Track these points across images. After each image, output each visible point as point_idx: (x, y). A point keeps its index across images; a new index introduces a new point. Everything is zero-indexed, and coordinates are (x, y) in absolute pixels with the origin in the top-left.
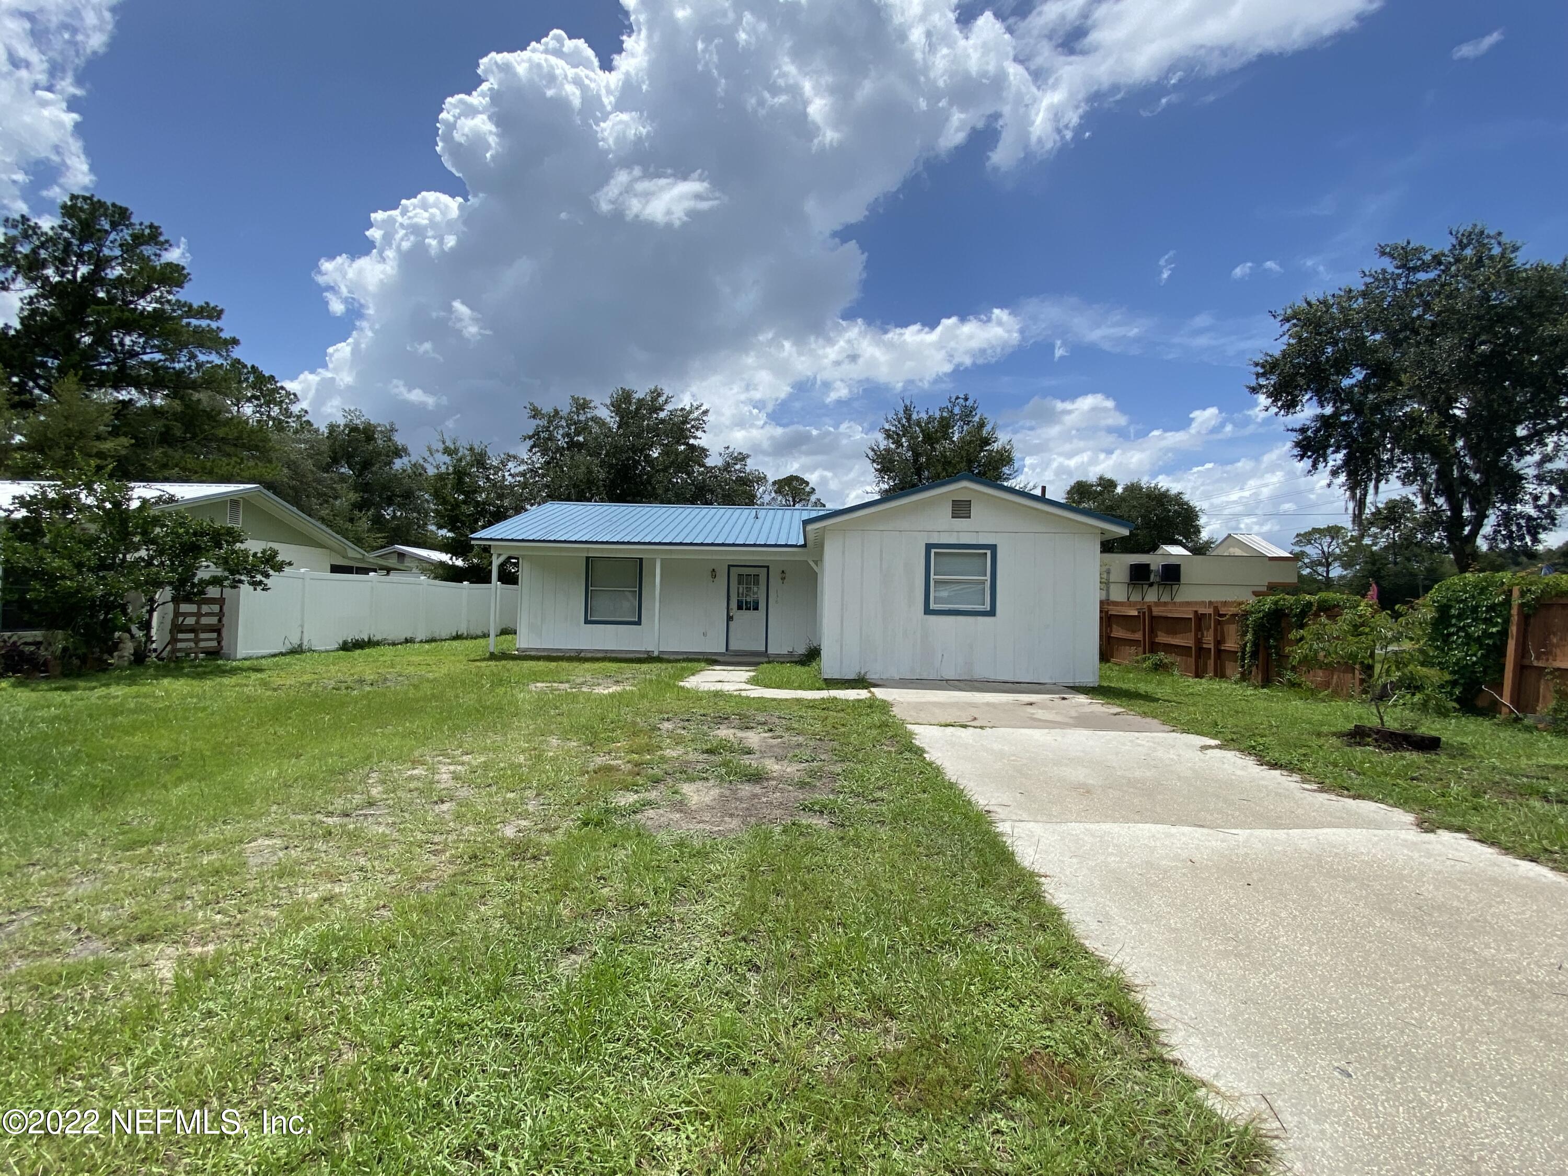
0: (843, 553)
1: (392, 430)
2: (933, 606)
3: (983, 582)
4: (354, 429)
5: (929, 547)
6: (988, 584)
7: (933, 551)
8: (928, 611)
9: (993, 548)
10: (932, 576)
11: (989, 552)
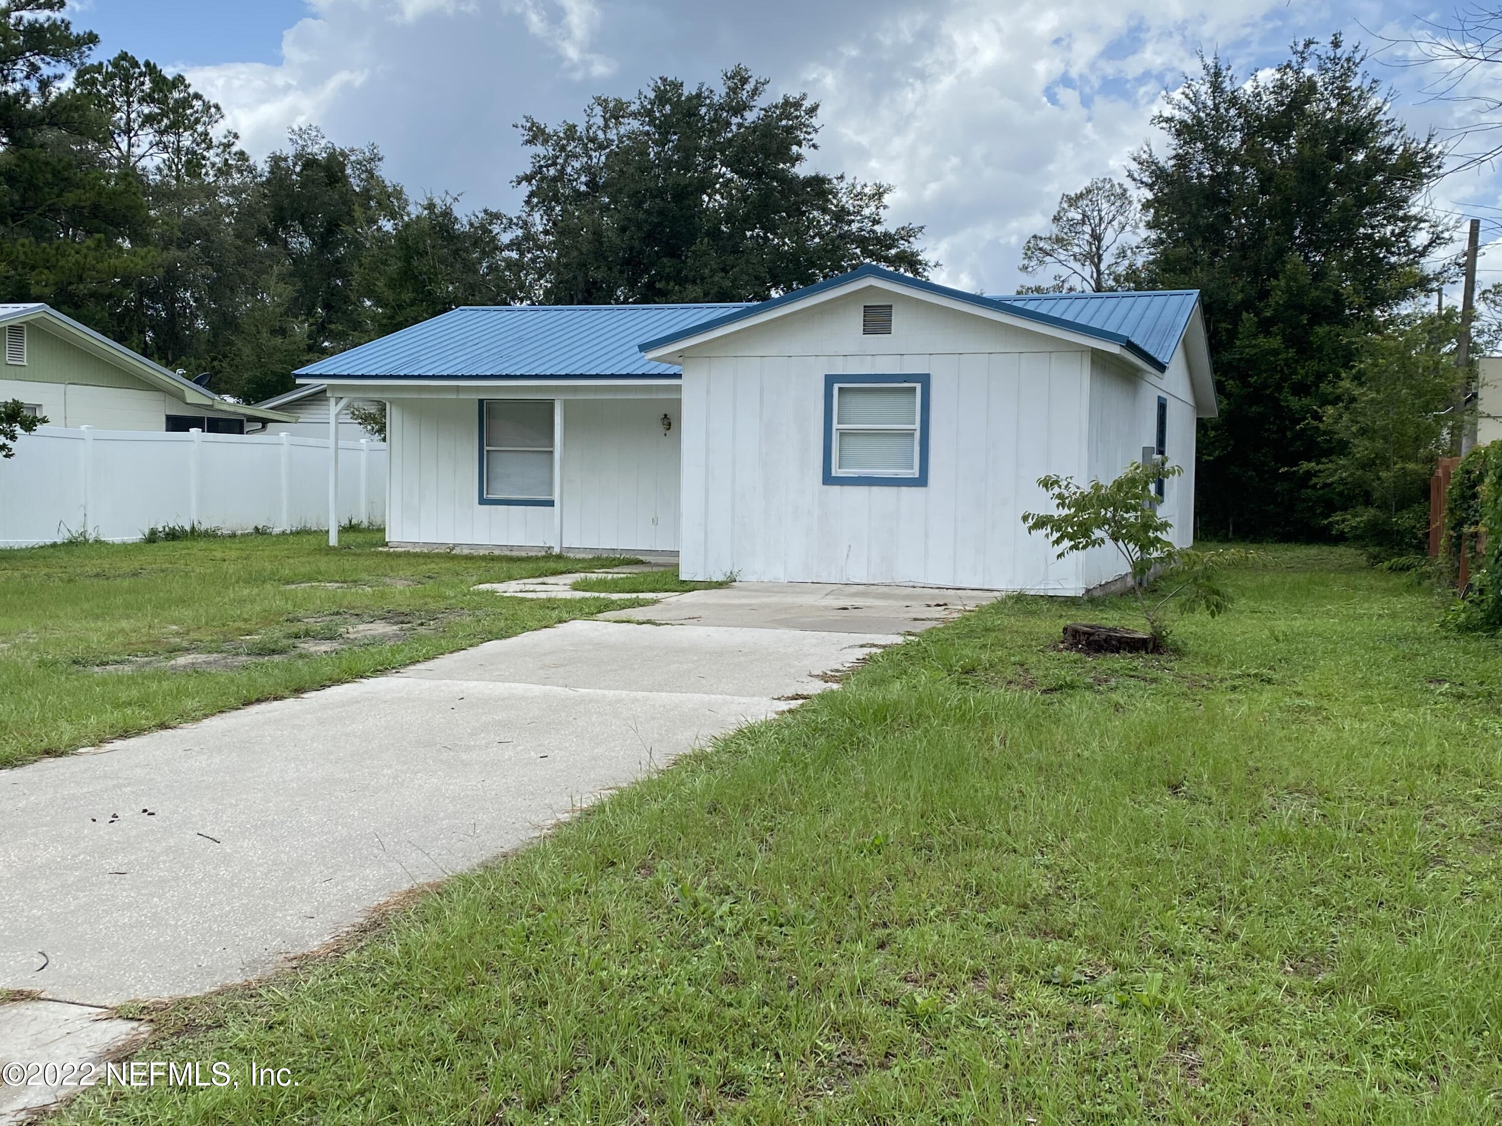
0: (708, 391)
1: (375, 158)
2: (836, 472)
3: (913, 435)
4: (310, 163)
5: (830, 380)
6: (917, 435)
7: (836, 387)
8: (828, 479)
9: (925, 380)
10: (835, 425)
11: (918, 386)
